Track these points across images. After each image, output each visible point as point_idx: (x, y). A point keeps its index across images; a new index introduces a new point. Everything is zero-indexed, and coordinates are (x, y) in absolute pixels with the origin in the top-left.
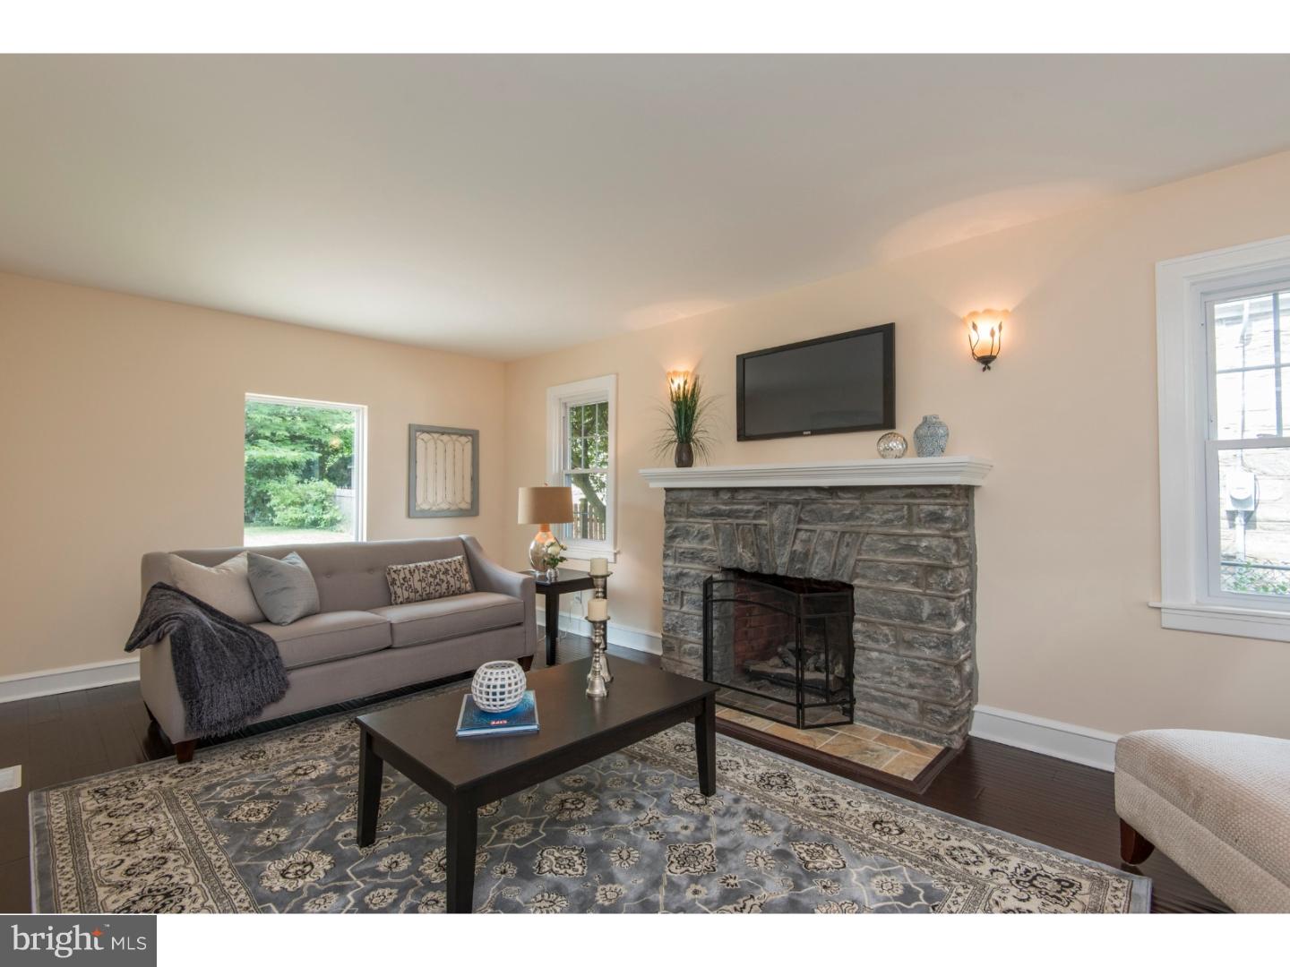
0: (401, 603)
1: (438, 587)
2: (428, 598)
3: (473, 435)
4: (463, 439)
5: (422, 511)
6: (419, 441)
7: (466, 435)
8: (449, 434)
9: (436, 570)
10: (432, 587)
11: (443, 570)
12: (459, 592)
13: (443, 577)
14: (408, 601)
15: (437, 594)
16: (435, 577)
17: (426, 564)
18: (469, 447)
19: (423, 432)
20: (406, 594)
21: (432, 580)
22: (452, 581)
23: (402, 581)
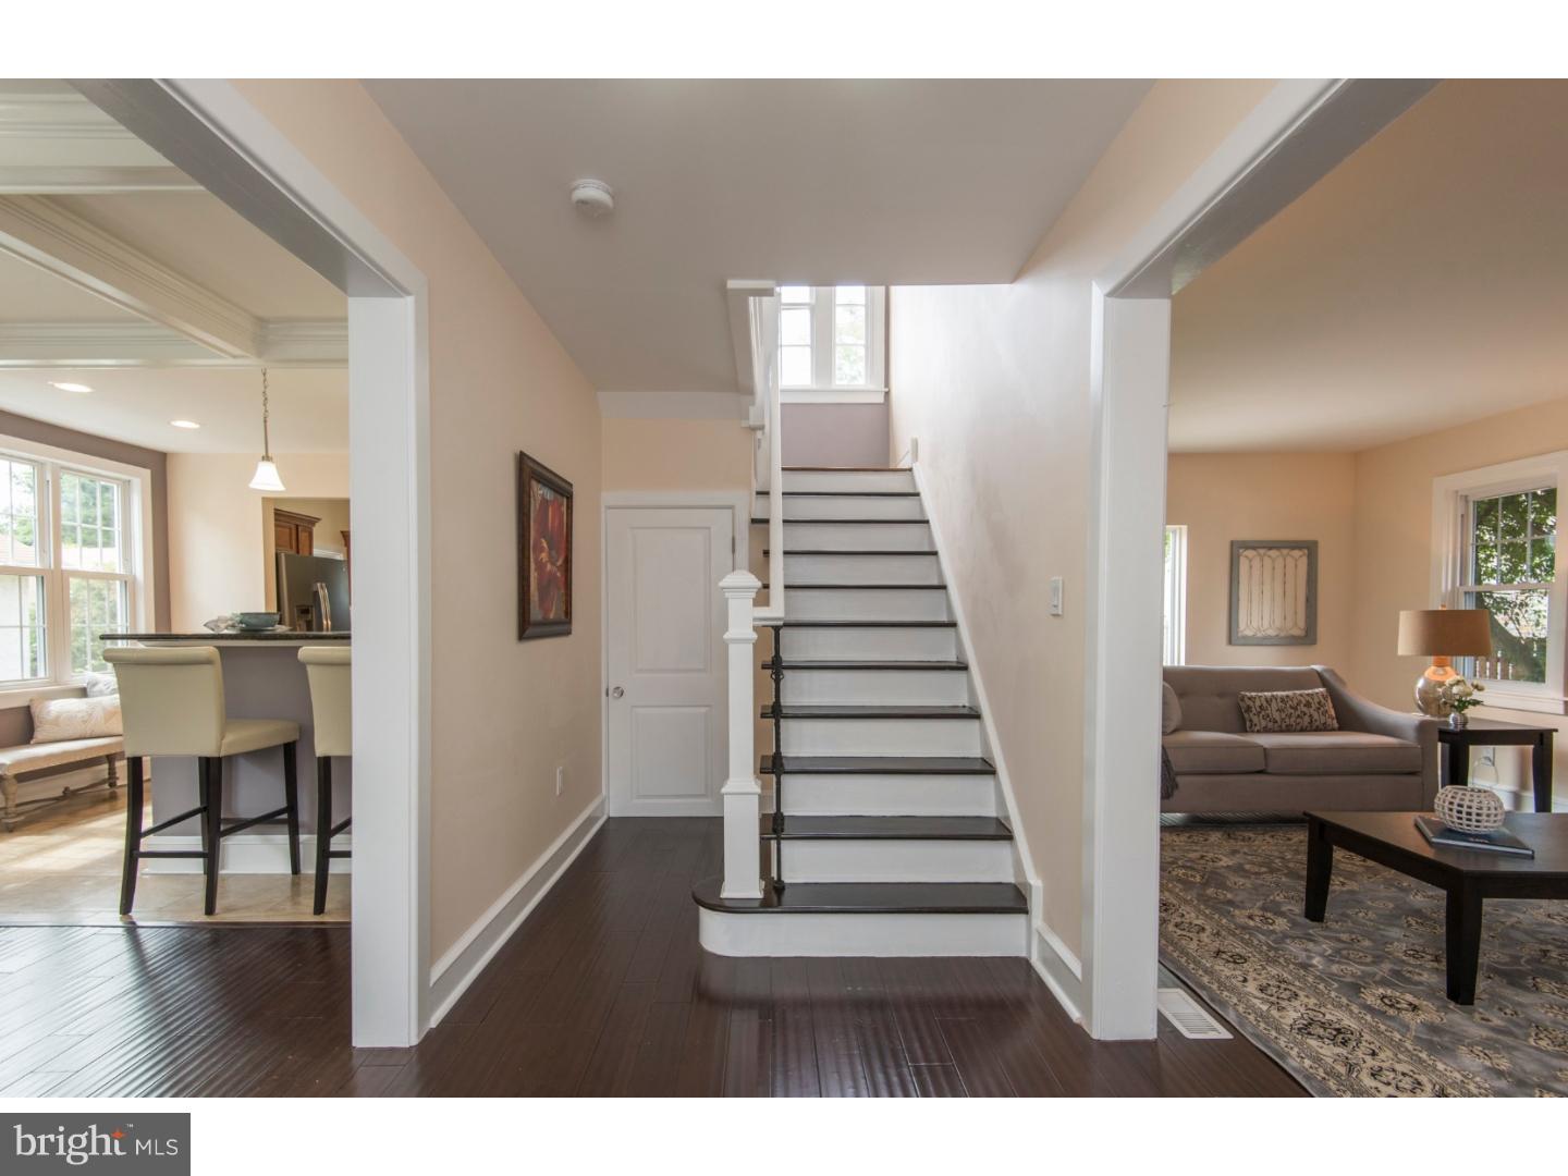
0: (1258, 732)
1: (1299, 720)
2: (1288, 730)
3: (1310, 548)
4: (1297, 553)
5: (1245, 637)
6: (1242, 559)
7: (1300, 548)
8: (1278, 548)
9: (1295, 702)
10: (1293, 719)
11: (1304, 702)
12: (1323, 729)
13: (1305, 709)
14: (1266, 730)
15: (1299, 728)
16: (1296, 709)
17: (1284, 693)
18: (1303, 563)
19: (1247, 548)
20: (1264, 723)
21: (1293, 711)
22: (1316, 716)
23: (1258, 709)
